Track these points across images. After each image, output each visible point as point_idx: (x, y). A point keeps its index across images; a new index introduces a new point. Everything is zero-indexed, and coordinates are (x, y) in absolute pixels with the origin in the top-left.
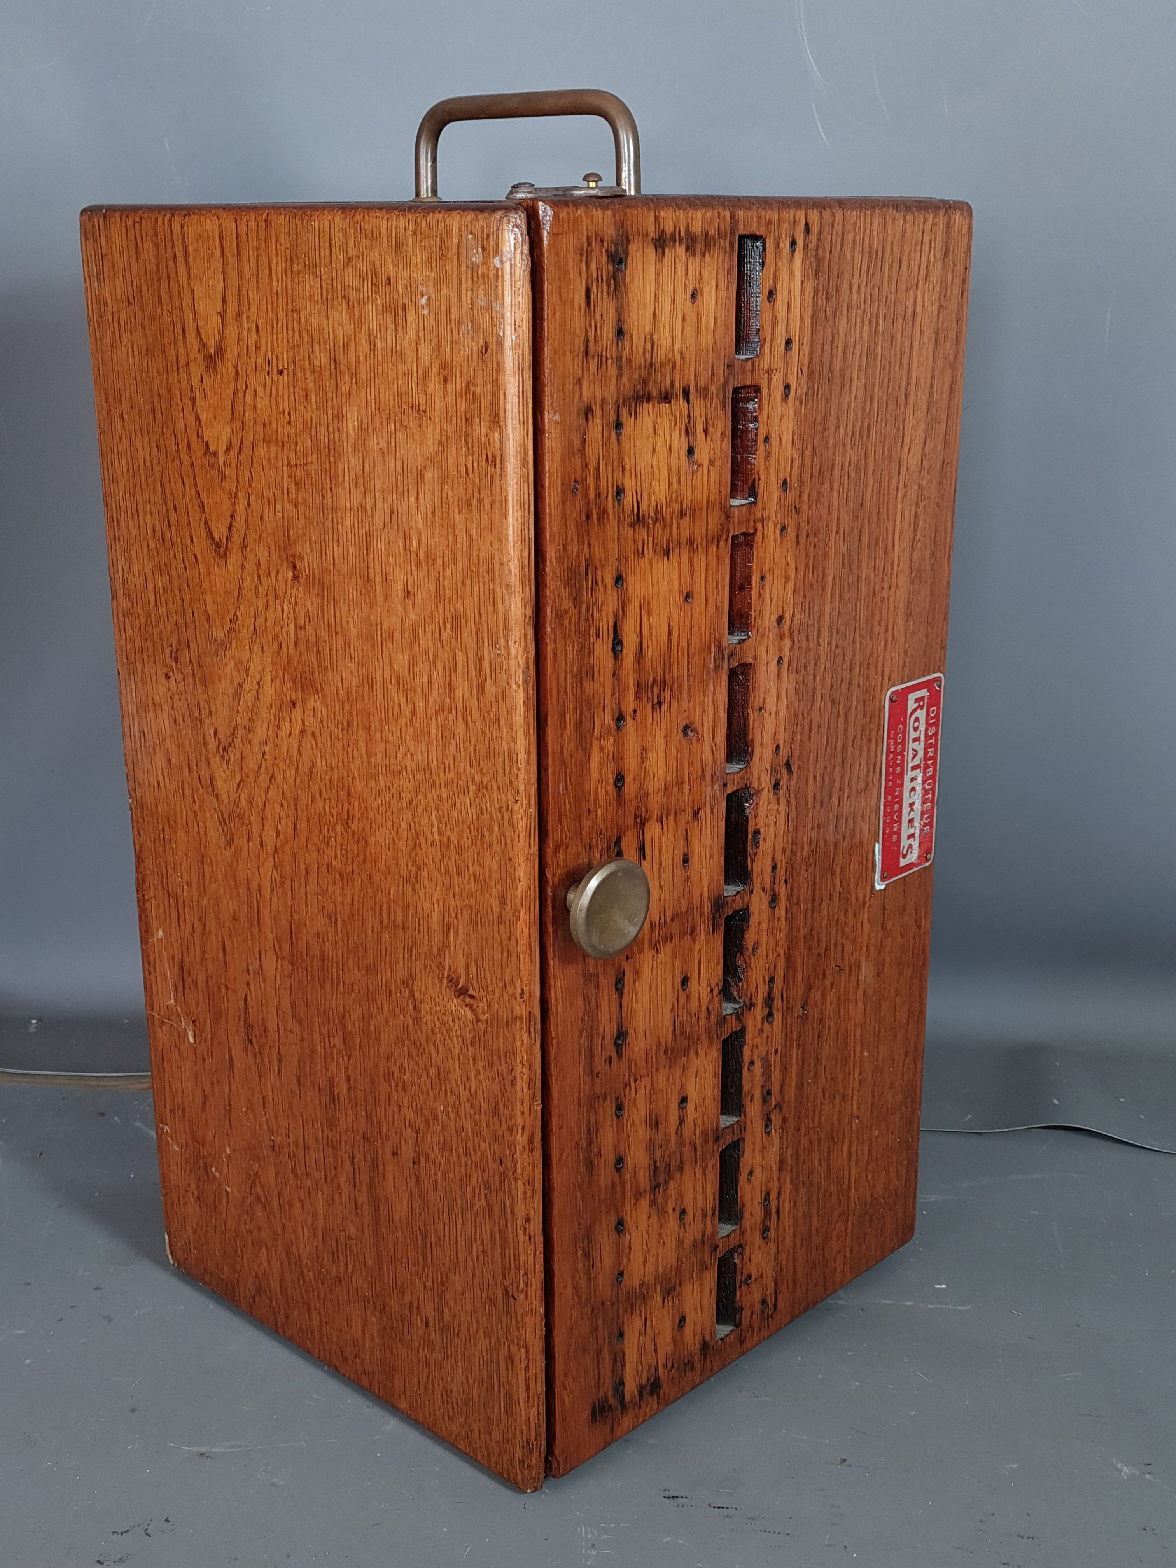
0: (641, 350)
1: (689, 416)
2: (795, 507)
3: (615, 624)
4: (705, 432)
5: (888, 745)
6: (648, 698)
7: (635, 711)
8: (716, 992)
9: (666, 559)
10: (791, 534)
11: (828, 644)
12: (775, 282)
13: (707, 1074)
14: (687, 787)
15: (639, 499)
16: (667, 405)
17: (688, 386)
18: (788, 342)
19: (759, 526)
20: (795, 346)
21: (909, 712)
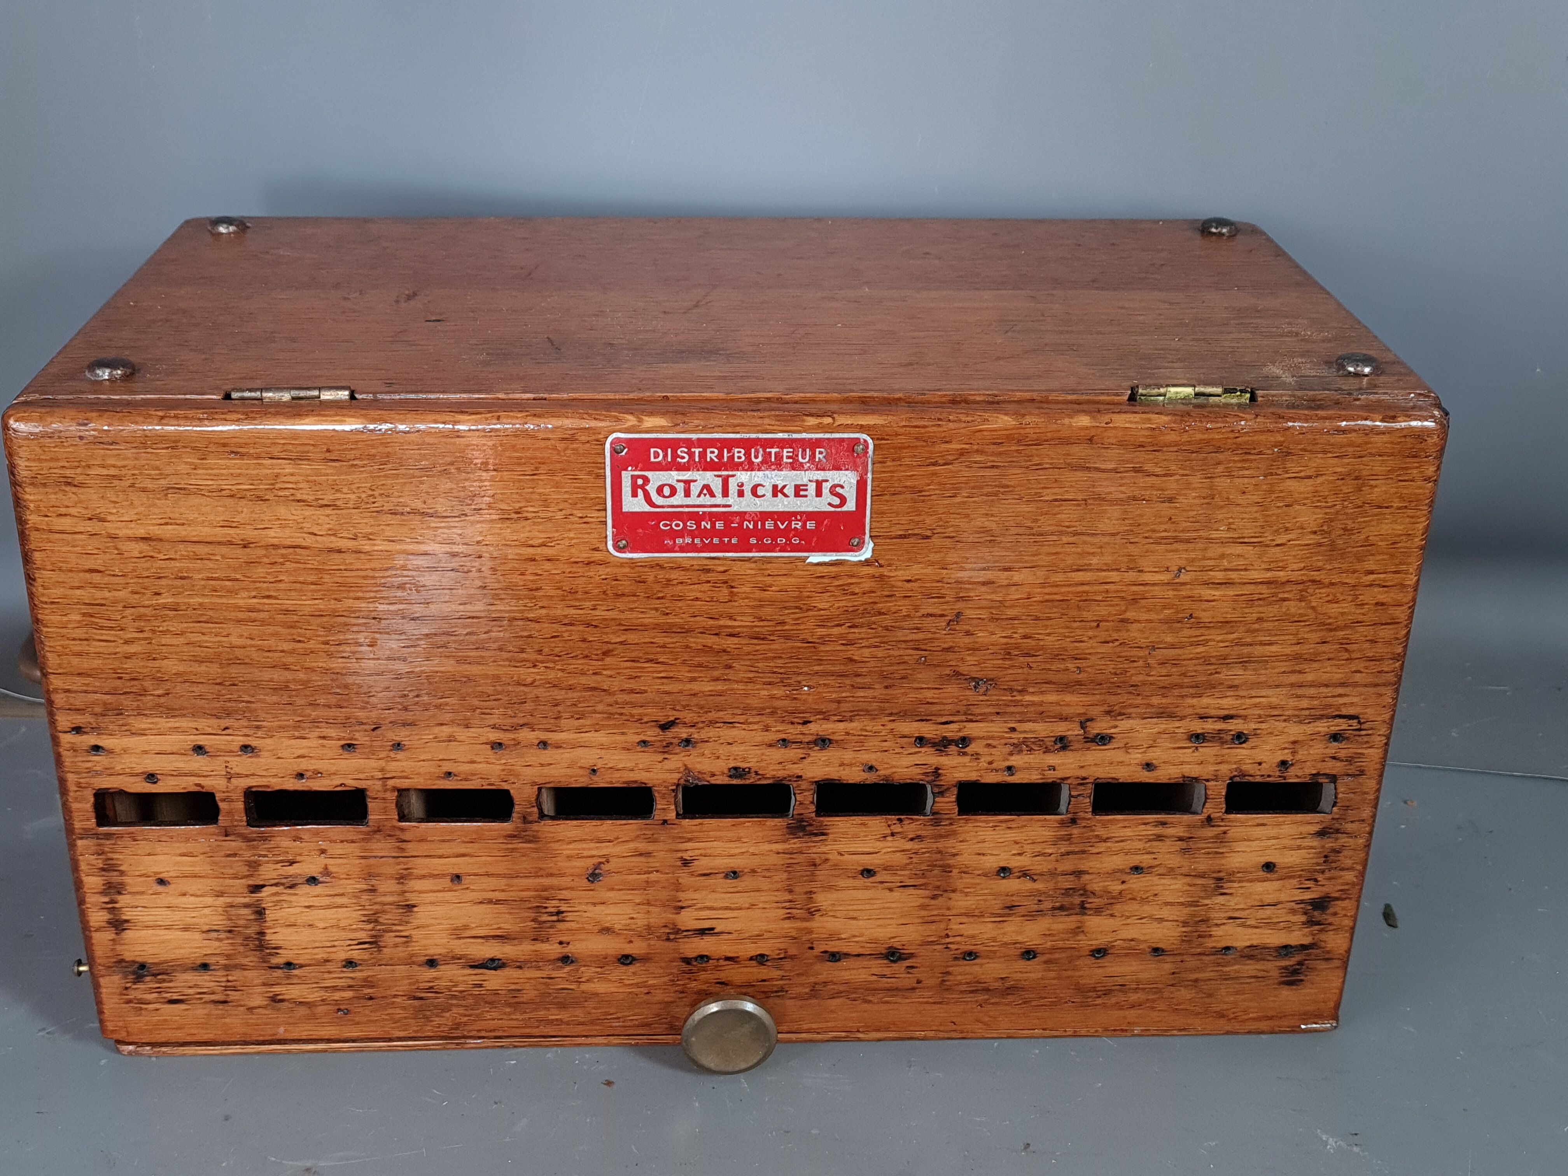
0: (217, 944)
1: (276, 885)
2: (373, 730)
3: (472, 967)
4: (292, 863)
5: (682, 549)
6: (551, 927)
7: (561, 943)
8: (897, 828)
9: (415, 909)
10: (401, 735)
11: (535, 666)
12: (137, 775)
13: (988, 838)
14: (654, 876)
15: (356, 942)
16: (267, 912)
17: (249, 886)
18: (199, 749)
19: (391, 783)
20: (202, 740)
21: (647, 508)
